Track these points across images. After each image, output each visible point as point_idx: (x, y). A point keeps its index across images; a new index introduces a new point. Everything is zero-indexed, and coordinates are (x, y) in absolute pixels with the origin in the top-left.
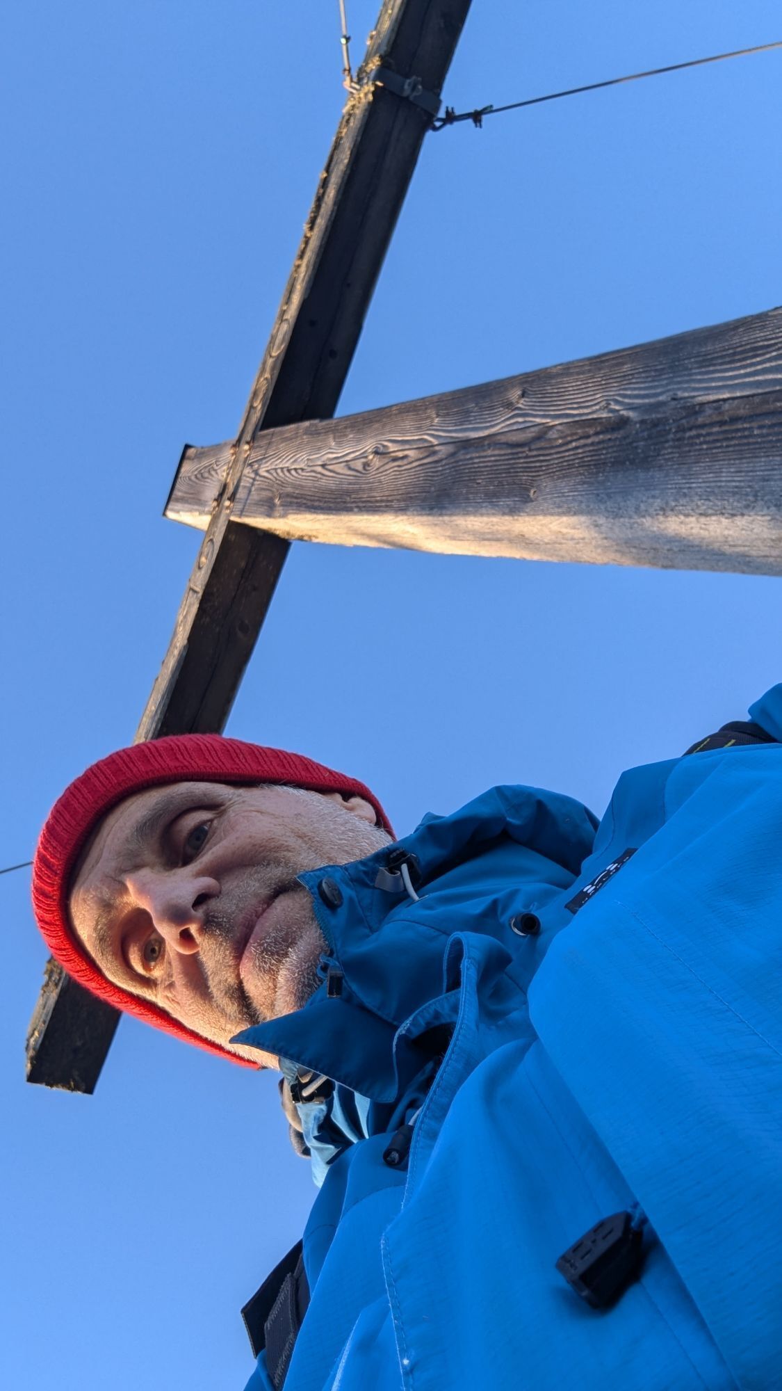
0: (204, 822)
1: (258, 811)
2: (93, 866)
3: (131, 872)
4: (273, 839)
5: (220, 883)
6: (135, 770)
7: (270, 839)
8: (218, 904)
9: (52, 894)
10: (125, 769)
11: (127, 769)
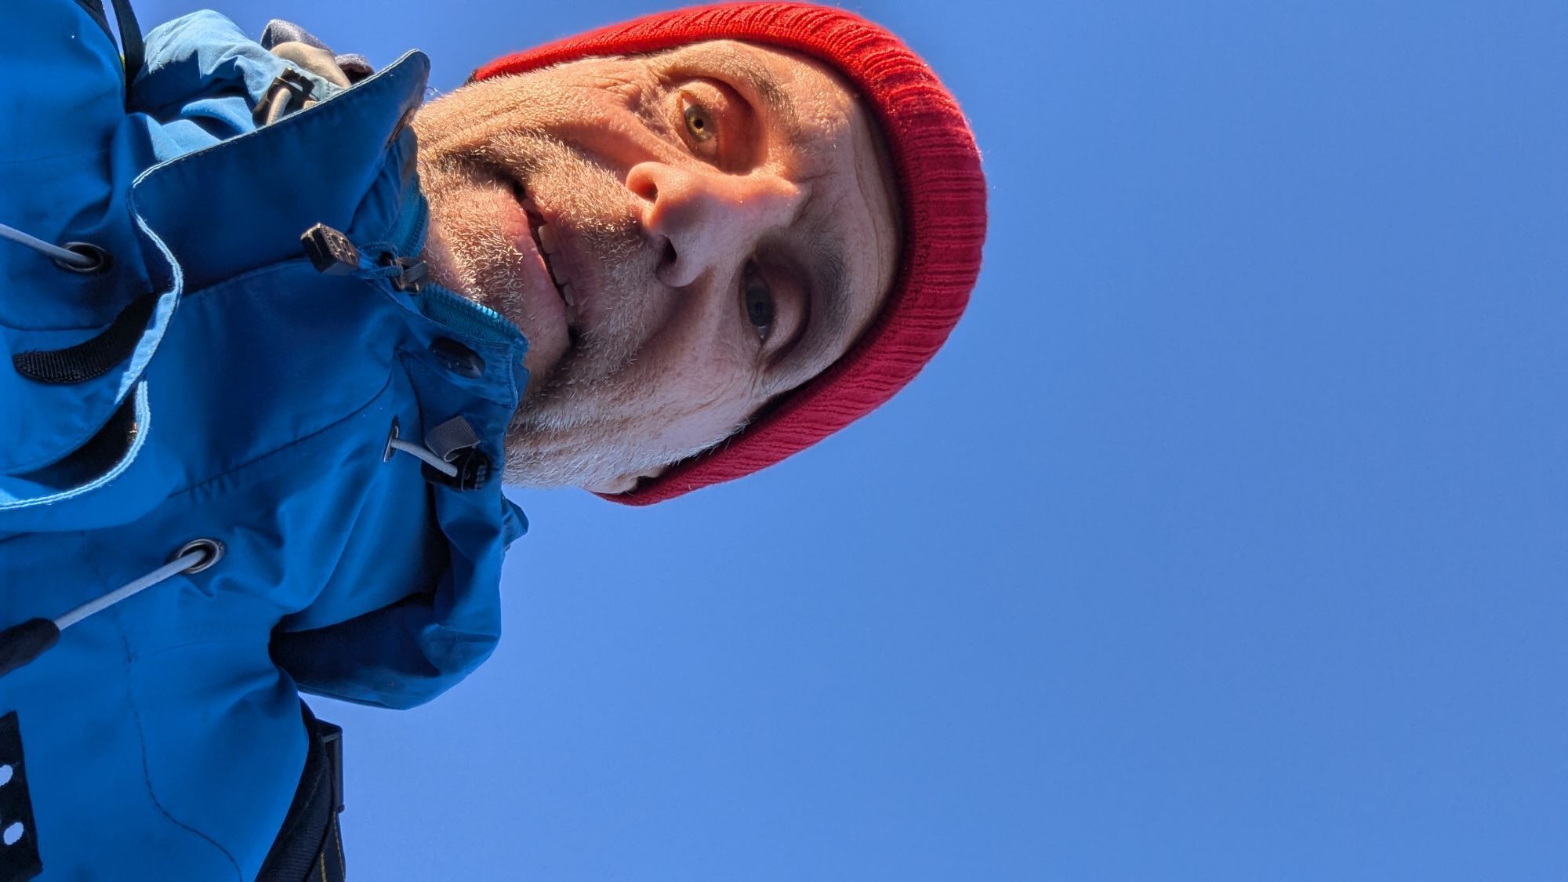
0: (768, 334)
1: (708, 404)
2: (860, 166)
3: (803, 203)
4: (650, 395)
5: (670, 287)
6: (914, 322)
7: (653, 391)
8: (643, 263)
9: (887, 88)
10: (928, 312)
11: (924, 314)
